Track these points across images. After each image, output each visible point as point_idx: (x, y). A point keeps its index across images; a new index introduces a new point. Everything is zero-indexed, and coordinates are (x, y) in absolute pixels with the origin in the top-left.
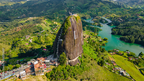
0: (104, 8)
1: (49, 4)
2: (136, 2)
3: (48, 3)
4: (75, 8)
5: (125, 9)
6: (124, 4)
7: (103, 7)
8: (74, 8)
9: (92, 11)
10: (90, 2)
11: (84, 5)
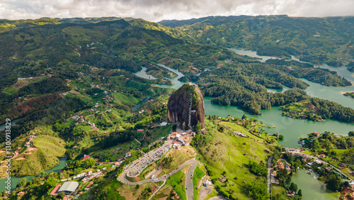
0: (156, 45)
1: (23, 37)
2: (201, 29)
3: (18, 34)
4: (94, 46)
5: (191, 46)
6: (182, 33)
7: (152, 42)
8: (92, 46)
9: (135, 51)
10: (122, 31)
11: (111, 37)
